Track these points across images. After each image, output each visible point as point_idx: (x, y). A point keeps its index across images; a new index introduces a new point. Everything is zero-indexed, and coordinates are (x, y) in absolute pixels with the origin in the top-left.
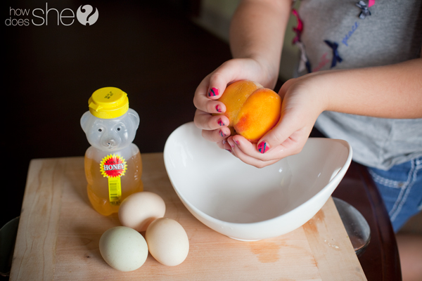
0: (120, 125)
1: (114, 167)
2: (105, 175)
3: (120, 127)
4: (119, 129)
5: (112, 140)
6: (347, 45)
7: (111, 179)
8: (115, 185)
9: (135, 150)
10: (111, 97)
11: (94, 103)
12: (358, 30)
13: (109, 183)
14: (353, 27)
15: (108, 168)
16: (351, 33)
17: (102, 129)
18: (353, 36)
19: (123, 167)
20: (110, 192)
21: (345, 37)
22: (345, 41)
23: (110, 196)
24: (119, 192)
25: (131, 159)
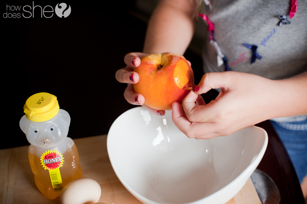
0: (53, 125)
1: (53, 160)
2: (46, 168)
3: (53, 128)
4: (52, 129)
5: (47, 140)
6: (265, 46)
7: (52, 171)
8: (56, 175)
9: (70, 143)
10: (43, 103)
11: (28, 109)
12: (276, 34)
13: (50, 174)
14: (271, 32)
15: (47, 162)
16: (268, 37)
17: (37, 130)
18: (271, 39)
19: (60, 159)
20: (52, 181)
21: (263, 40)
22: (263, 43)
23: (53, 184)
24: (59, 180)
25: (67, 151)
